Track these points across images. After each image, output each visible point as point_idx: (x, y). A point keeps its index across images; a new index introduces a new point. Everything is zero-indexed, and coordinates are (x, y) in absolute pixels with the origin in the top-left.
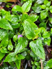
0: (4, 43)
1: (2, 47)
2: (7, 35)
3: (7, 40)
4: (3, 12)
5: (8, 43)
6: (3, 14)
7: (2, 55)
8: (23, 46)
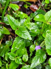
0: (19, 52)
1: (17, 57)
2: (24, 45)
3: (23, 50)
4: (22, 15)
5: (23, 53)
6: (22, 18)
7: (16, 66)
8: (40, 59)
